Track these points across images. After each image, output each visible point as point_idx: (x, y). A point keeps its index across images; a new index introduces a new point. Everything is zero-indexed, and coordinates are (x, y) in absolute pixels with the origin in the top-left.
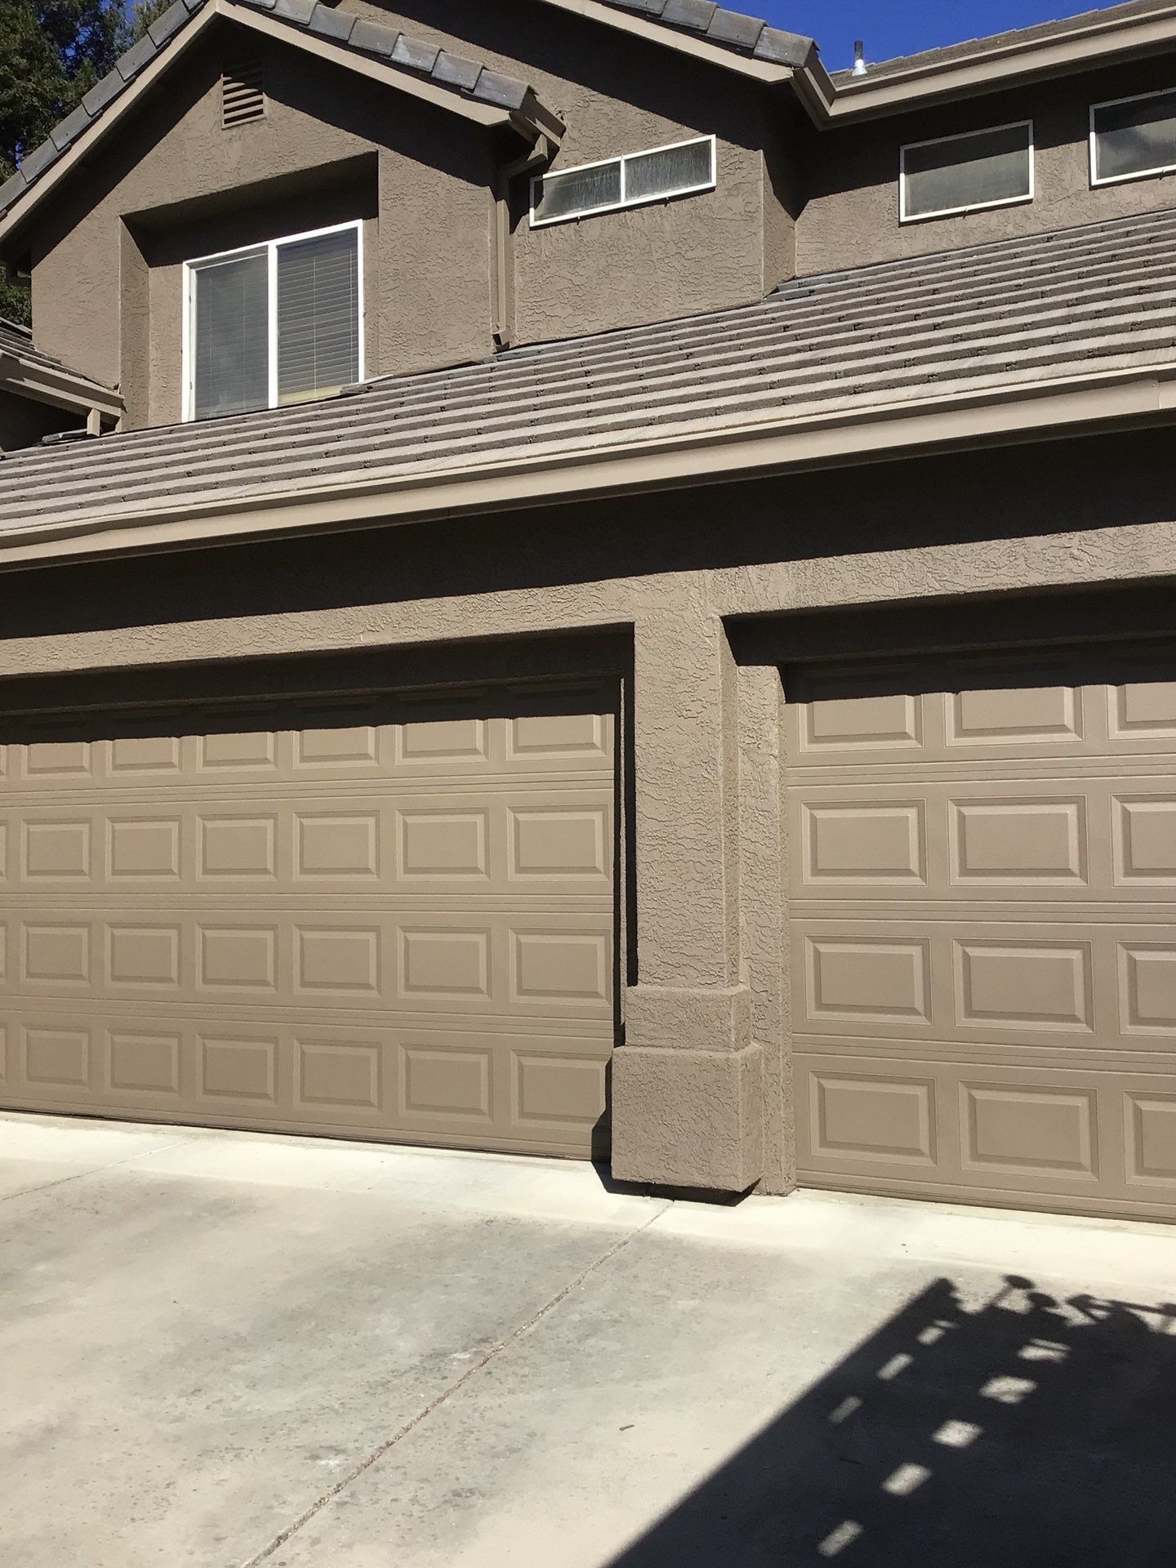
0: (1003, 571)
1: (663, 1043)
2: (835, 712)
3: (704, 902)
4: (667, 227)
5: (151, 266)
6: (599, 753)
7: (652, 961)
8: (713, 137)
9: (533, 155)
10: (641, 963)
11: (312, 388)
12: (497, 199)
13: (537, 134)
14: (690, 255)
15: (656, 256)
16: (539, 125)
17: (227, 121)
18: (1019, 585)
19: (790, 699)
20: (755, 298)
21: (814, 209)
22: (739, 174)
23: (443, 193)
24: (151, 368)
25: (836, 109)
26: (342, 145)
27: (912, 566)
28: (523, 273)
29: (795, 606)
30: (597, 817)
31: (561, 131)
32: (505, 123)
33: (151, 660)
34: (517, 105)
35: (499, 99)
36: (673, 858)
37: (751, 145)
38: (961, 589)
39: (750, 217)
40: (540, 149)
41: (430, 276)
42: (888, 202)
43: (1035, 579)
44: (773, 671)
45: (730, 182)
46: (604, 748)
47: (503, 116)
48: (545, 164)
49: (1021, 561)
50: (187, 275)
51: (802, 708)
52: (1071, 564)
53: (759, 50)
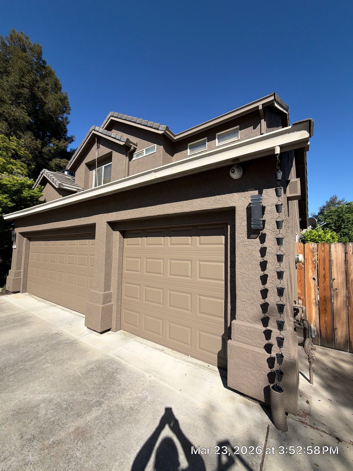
5: (89, 171)
7: (95, 285)
8: (156, 145)
9: (131, 149)
12: (126, 156)
13: (131, 146)
14: (152, 163)
15: (148, 163)
17: (97, 148)
21: (175, 155)
23: (119, 156)
25: (175, 138)
26: (108, 150)
27: (131, 212)
29: (115, 220)
31: (135, 145)
32: (124, 144)
34: (125, 141)
35: (122, 140)
36: (98, 266)
37: (161, 145)
38: (137, 217)
41: (117, 169)
42: (186, 153)
43: (148, 215)
45: (158, 151)
48: (134, 151)
50: (94, 172)
53: (159, 129)
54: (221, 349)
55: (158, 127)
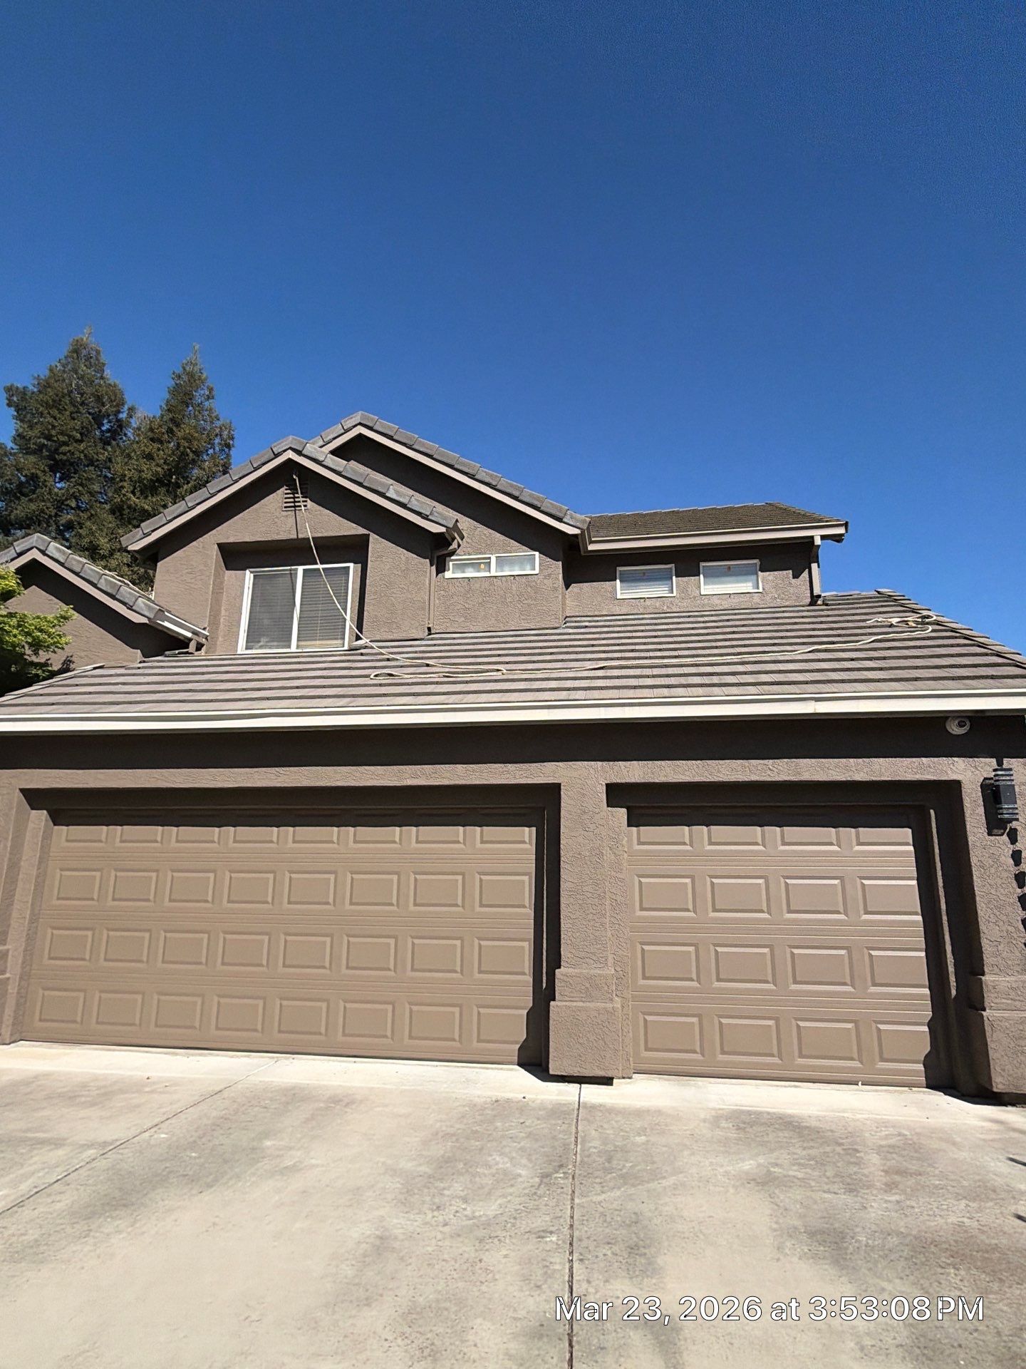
0: (740, 773)
1: (577, 999)
2: (649, 832)
3: (597, 925)
4: (514, 589)
5: (227, 569)
6: (527, 846)
7: (569, 955)
8: (537, 554)
9: (450, 548)
10: (562, 957)
11: (316, 640)
12: (431, 565)
13: (454, 539)
14: (525, 602)
15: (508, 600)
16: (456, 535)
17: (285, 507)
18: (747, 780)
19: (629, 825)
20: (557, 625)
21: (575, 588)
22: (550, 571)
23: (403, 558)
24: (222, 620)
25: (591, 547)
26: (350, 529)
27: (698, 767)
28: (439, 599)
29: (643, 781)
30: (526, 878)
31: (462, 538)
32: (443, 533)
33: (279, 785)
34: (451, 526)
35: (441, 522)
36: (580, 902)
37: (557, 561)
38: (721, 779)
39: (555, 589)
40: (454, 545)
41: (394, 595)
42: (610, 589)
43: (754, 778)
44: (624, 810)
45: (545, 573)
46: (530, 843)
47: (443, 530)
48: (453, 553)
49: (747, 769)
50: (249, 576)
51: (634, 829)
52: (769, 772)
53: (565, 520)
54: (929, 1049)
55: (560, 515)
